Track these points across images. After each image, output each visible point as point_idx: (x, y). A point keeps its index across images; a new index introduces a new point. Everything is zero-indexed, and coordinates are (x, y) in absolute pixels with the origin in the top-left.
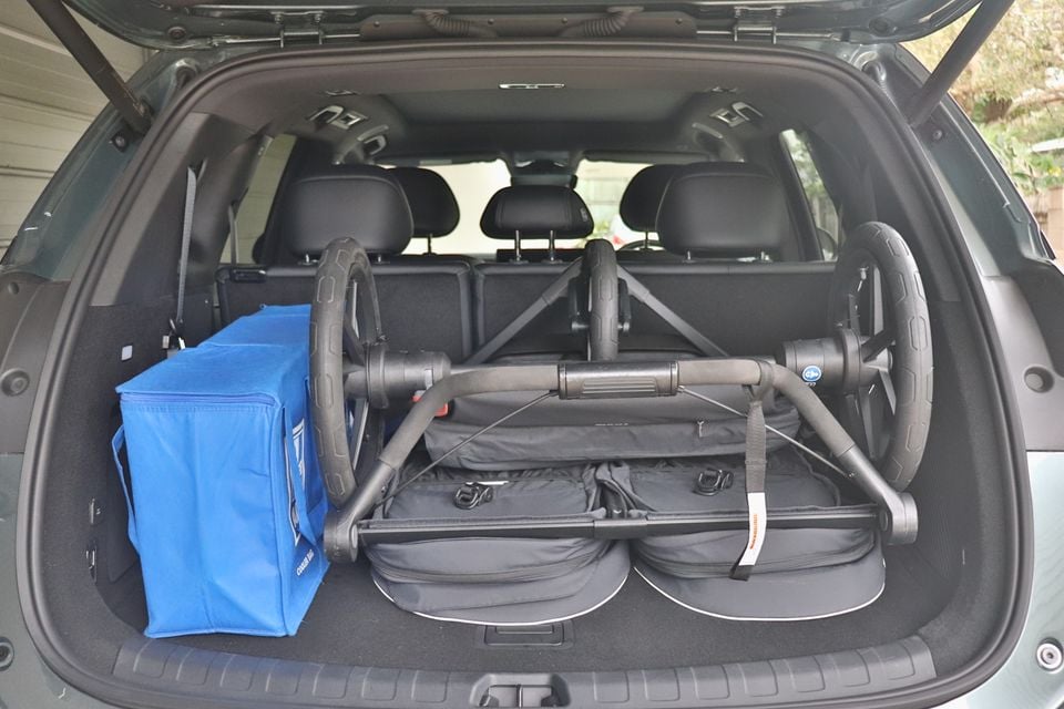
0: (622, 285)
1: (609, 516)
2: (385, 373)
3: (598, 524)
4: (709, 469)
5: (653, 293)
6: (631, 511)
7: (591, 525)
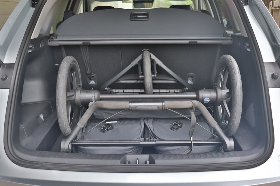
0: (152, 61)
1: (145, 141)
2: (80, 96)
3: (141, 143)
4: (176, 122)
5: (164, 63)
6: (151, 139)
7: (139, 143)
